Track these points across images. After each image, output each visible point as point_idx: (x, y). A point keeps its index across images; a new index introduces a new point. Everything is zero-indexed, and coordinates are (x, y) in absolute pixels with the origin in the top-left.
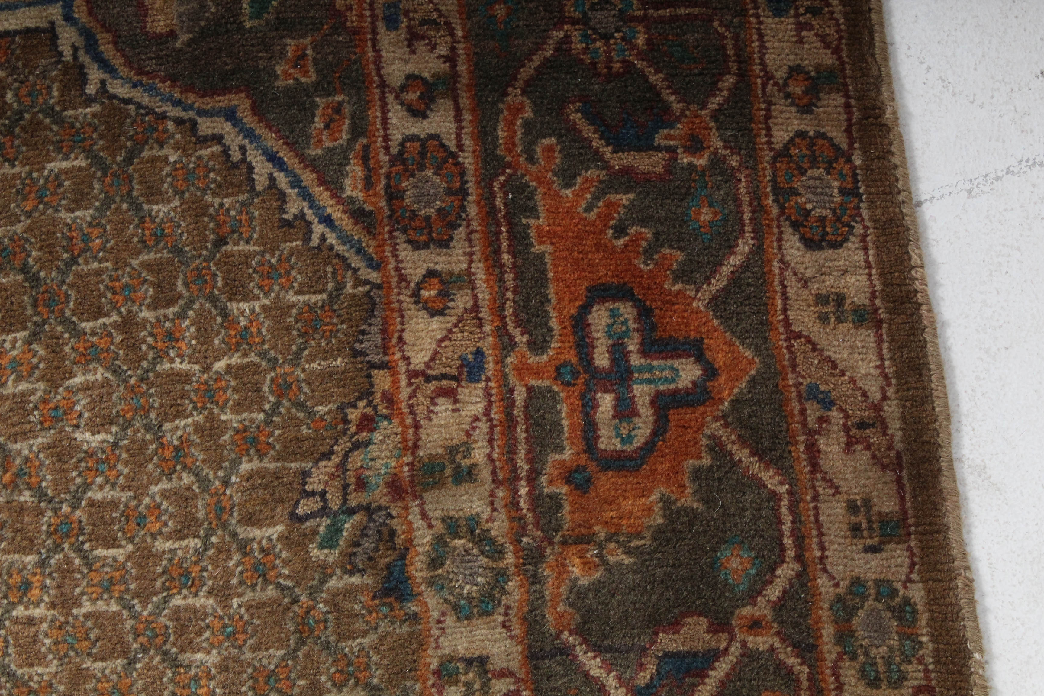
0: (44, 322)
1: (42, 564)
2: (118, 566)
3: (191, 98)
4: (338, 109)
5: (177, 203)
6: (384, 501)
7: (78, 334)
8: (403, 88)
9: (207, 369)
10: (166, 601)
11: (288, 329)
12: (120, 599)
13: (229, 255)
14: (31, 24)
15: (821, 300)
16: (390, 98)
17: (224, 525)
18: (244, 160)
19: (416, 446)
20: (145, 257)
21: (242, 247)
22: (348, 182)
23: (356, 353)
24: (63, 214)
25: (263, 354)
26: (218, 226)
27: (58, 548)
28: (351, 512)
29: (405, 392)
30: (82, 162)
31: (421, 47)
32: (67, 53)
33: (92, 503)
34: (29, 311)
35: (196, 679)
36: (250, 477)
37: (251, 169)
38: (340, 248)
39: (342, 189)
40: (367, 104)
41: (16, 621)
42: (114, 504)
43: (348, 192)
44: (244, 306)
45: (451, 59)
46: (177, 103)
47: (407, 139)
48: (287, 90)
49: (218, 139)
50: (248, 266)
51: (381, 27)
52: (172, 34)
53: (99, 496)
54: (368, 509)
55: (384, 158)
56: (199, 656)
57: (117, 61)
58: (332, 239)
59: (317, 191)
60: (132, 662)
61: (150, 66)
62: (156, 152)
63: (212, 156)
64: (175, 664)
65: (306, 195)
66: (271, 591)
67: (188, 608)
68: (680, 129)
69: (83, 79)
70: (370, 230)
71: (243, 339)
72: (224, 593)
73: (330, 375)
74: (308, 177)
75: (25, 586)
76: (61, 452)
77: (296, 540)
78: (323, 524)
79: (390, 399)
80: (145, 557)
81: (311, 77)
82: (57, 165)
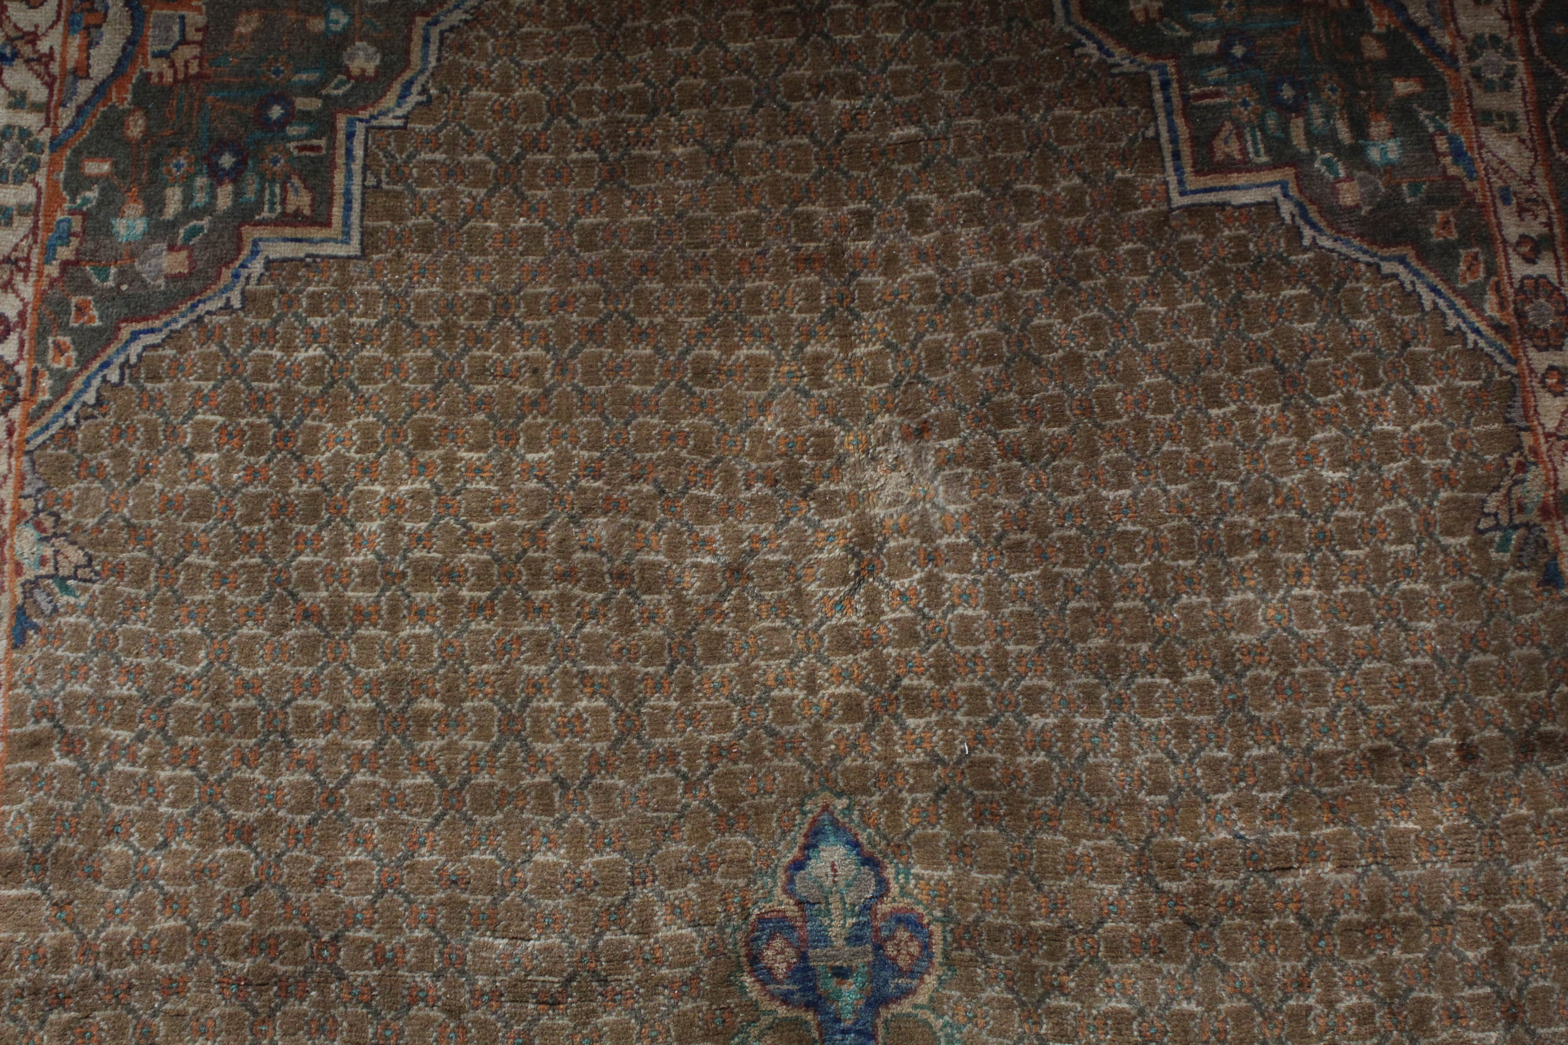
0: (1291, 397)
1: (1309, 560)
2: (1359, 562)
3: (1375, 249)
4: (1475, 257)
5: (1372, 318)
6: (1538, 520)
7: (1317, 405)
8: (1519, 244)
9: (1407, 429)
10: (1396, 585)
11: (1459, 403)
12: (1364, 585)
13: (1413, 353)
14: (1261, 199)
16: (1510, 250)
17: (1431, 535)
18: (1414, 291)
19: (1556, 484)
20: (1355, 354)
21: (1420, 348)
22: (1487, 306)
23: (1507, 421)
24: (1295, 325)
25: (1443, 420)
26: (1403, 333)
27: (1318, 549)
28: (1516, 527)
29: (1544, 448)
30: (1305, 291)
31: (1528, 216)
32: (1288, 219)
33: (1338, 519)
34: (1280, 390)
35: (1422, 640)
36: (1447, 502)
37: (1420, 297)
38: (1487, 349)
39: (1483, 310)
40: (1494, 255)
41: (1295, 598)
42: (1353, 520)
43: (1489, 313)
44: (1427, 388)
45: (1549, 224)
46: (1365, 252)
47: (1524, 278)
48: (1439, 245)
49: (1395, 276)
50: (1426, 360)
51: (1499, 202)
52: (1358, 207)
53: (1343, 514)
54: (1526, 525)
55: (1510, 291)
56: (1422, 623)
57: (1322, 224)
58: (1482, 343)
59: (1466, 311)
60: (1376, 628)
61: (1345, 227)
62: (1354, 284)
63: (1393, 288)
64: (1406, 629)
65: (1459, 314)
66: (1466, 581)
67: (1412, 591)
69: (1300, 236)
70: (1509, 338)
71: (1429, 410)
72: (1435, 581)
73: (1491, 435)
74: (1460, 303)
75: (1299, 574)
76: (1313, 484)
77: (1480, 546)
78: (1497, 536)
79: (1535, 451)
80: (1378, 556)
81: (1454, 236)
82: (1288, 293)
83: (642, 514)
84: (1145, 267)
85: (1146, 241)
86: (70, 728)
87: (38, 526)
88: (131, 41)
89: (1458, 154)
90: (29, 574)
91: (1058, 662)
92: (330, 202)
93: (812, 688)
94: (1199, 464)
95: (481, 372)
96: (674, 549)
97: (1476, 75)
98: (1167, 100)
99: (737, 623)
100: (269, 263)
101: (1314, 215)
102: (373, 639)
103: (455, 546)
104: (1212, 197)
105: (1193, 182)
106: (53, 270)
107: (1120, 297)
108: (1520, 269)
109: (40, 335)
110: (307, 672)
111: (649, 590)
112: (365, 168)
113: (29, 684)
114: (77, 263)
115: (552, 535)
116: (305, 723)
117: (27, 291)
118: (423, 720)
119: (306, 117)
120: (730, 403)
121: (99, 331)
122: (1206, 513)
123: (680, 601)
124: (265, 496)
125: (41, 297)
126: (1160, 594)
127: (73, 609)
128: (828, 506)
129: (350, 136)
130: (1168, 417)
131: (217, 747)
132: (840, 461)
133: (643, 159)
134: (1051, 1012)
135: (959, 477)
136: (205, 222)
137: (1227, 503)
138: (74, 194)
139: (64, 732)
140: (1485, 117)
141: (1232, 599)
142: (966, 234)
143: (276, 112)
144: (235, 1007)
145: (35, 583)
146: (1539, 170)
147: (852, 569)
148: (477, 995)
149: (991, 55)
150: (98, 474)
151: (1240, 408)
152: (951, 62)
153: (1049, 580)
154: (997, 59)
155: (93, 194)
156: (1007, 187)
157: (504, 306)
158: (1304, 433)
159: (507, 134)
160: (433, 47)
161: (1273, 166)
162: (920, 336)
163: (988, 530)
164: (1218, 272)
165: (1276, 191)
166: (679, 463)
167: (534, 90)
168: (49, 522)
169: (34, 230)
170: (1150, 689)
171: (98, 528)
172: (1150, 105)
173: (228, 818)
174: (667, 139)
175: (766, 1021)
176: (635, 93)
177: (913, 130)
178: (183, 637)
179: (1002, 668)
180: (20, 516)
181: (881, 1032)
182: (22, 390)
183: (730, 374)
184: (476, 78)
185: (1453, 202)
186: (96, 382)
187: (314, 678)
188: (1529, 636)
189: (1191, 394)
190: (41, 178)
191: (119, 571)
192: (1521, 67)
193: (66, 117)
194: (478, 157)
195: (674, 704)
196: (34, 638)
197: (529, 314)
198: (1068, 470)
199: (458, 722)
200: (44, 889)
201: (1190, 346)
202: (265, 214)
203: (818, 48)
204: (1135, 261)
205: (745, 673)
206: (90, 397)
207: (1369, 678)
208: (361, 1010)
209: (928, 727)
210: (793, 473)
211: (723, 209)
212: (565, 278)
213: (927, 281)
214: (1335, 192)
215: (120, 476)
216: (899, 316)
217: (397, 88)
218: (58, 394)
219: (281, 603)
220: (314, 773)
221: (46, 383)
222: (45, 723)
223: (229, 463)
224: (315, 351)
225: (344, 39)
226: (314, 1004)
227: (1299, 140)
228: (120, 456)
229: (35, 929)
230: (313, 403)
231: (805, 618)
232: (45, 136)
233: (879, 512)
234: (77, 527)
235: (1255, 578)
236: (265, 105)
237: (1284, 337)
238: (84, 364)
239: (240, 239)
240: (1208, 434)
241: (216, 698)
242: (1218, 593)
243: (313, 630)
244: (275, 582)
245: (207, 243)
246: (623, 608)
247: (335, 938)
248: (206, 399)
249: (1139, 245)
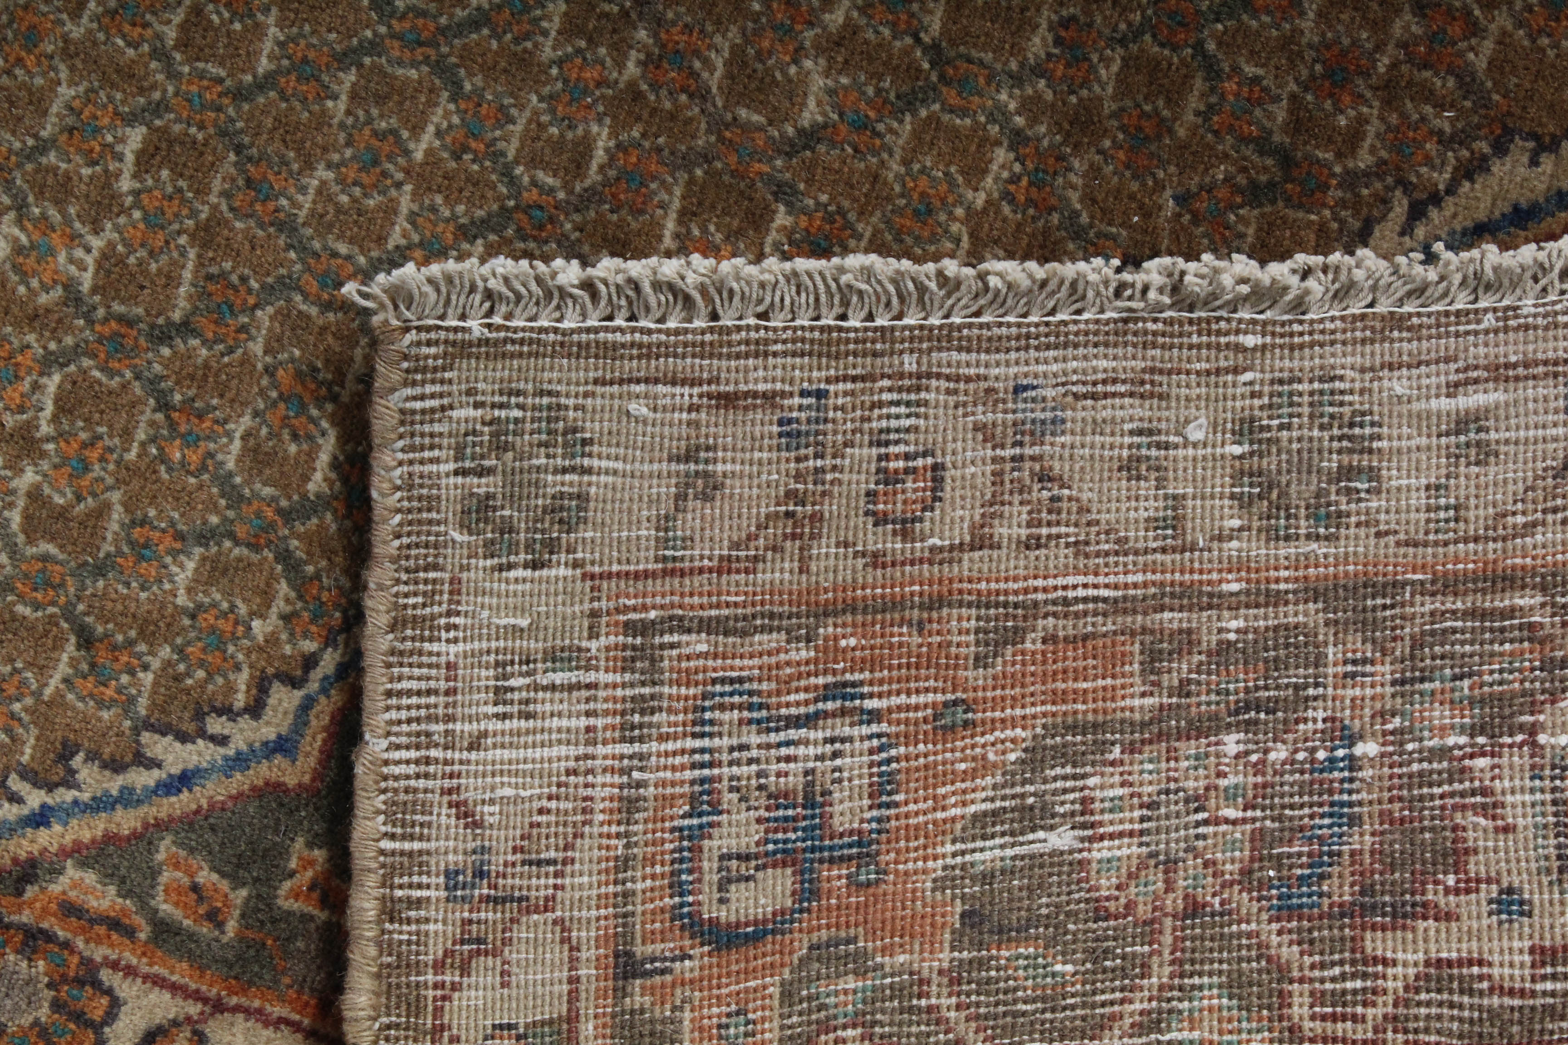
84: (534, 162)
85: (591, 196)
107: (489, 70)
130: (171, 34)
149: (1213, 72)
151: (115, 196)
154: (1199, 83)
201: (309, 166)
204: (559, 145)
240: (89, 97)
249: (593, 174)
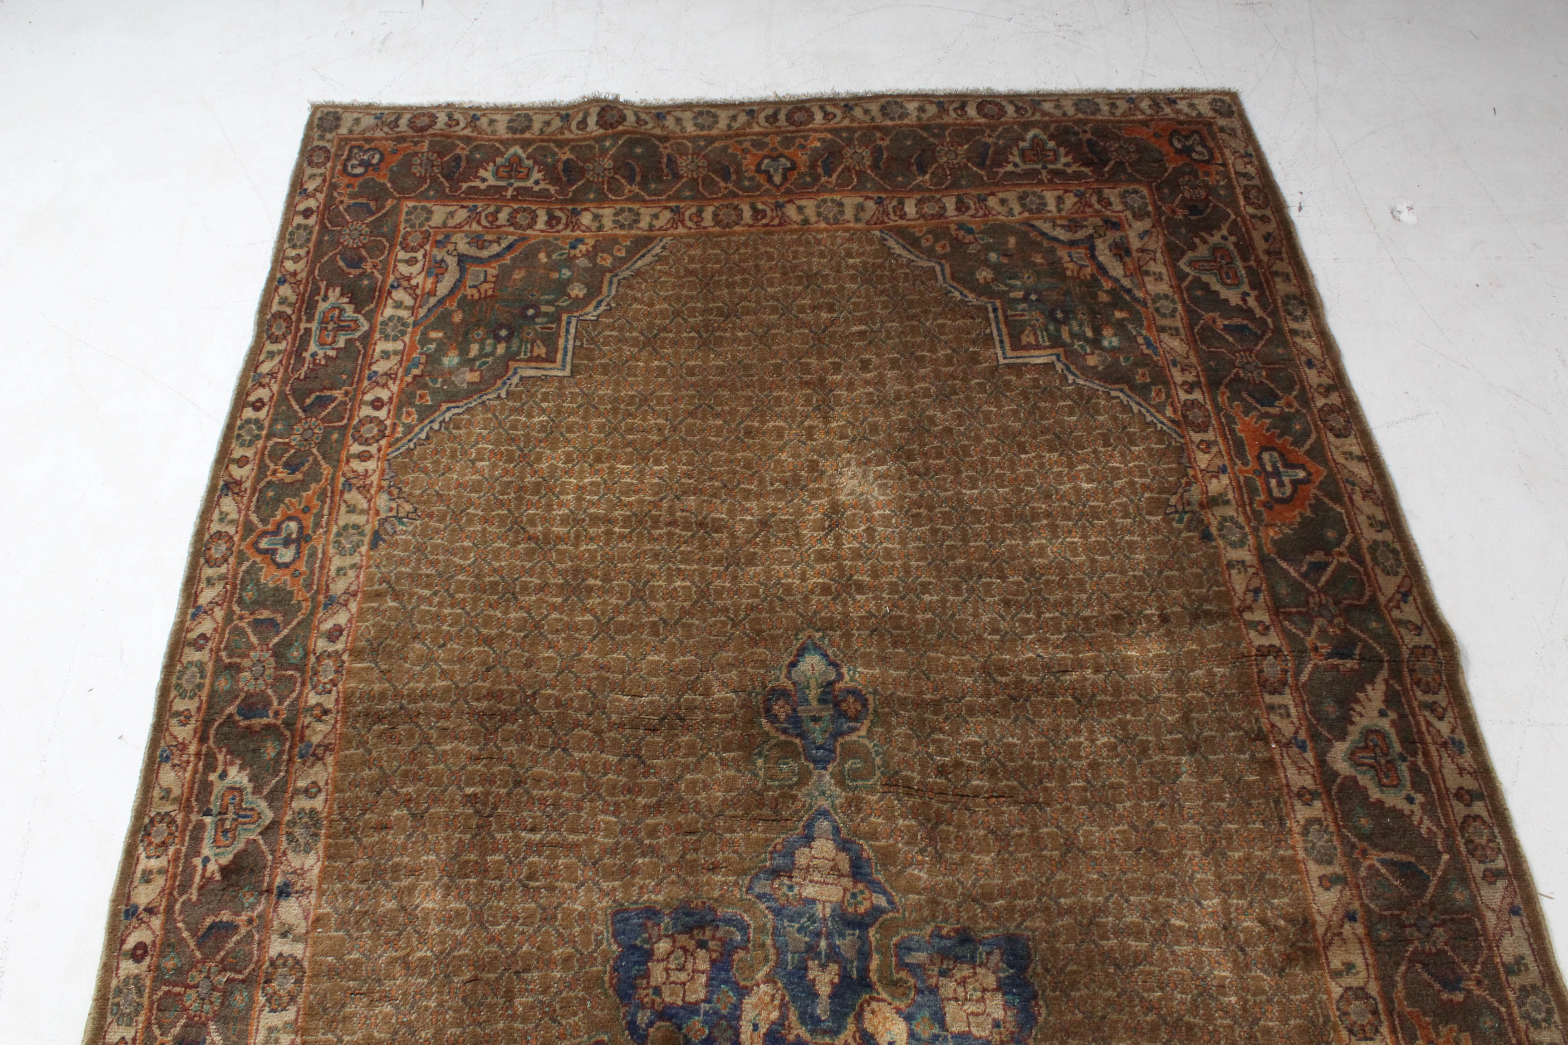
0: (1064, 450)
1: (1075, 525)
2: (1102, 527)
3: (1107, 385)
4: (1160, 390)
5: (1106, 416)
6: (1198, 510)
7: (1078, 454)
8: (1182, 385)
9: (1126, 466)
10: (1123, 538)
11: (1153, 455)
12: (1105, 537)
13: (1128, 432)
14: (1046, 362)
15: (1344, 453)
16: (1178, 388)
17: (1141, 515)
18: (1128, 404)
19: (1207, 493)
20: (1098, 432)
21: (1132, 430)
22: (1167, 412)
23: (1180, 463)
24: (1066, 418)
25: (1145, 462)
26: (1123, 423)
27: (1080, 520)
28: (1186, 513)
29: (1200, 476)
30: (1070, 403)
31: (1186, 373)
32: (1060, 371)
33: (1090, 506)
34: (1058, 447)
35: (1137, 564)
36: (1149, 499)
37: (1131, 407)
38: (1168, 431)
39: (1165, 413)
40: (1169, 389)
41: (1068, 543)
42: (1099, 507)
43: (1168, 415)
44: (1136, 448)
45: (1198, 376)
46: (1102, 386)
47: (1186, 400)
48: (1141, 384)
49: (1118, 397)
50: (1136, 436)
51: (1171, 366)
52: (1097, 366)
53: (1093, 504)
54: (1192, 512)
55: (1179, 406)
56: (1137, 556)
57: (1078, 374)
58: (1165, 428)
59: (1156, 414)
60: (1112, 558)
61: (1090, 375)
62: (1096, 401)
63: (1117, 403)
64: (1128, 558)
65: (1152, 415)
66: (1161, 537)
67: (1131, 541)
68: (1283, 401)
69: (1066, 379)
70: (1179, 426)
71: (1138, 458)
72: (1144, 537)
73: (1170, 469)
74: (1153, 410)
75: (1070, 532)
76: (1077, 490)
77: (1167, 520)
78: (1177, 516)
79: (1195, 477)
80: (1112, 524)
81: (1148, 380)
82: (1062, 403)
83: (714, 496)
84: (985, 391)
85: (986, 379)
86: (397, 588)
87: (390, 493)
88: (459, 280)
89: (1149, 344)
90: (383, 515)
91: (938, 569)
92: (556, 351)
93: (803, 578)
94: (1015, 479)
95: (631, 430)
96: (731, 512)
97: (1157, 310)
98: (996, 317)
99: (763, 548)
100: (522, 378)
101: (1072, 368)
102: (565, 551)
103: (613, 507)
104: (1020, 361)
105: (1010, 353)
106: (409, 379)
107: (972, 404)
108: (1183, 396)
109: (399, 408)
110: (528, 565)
111: (716, 532)
112: (575, 338)
113: (377, 566)
114: (421, 376)
115: (665, 504)
116: (525, 588)
117: (395, 388)
118: (590, 589)
119: (546, 314)
120: (763, 446)
121: (431, 406)
122: (1019, 502)
123: (733, 536)
124: (511, 482)
125: (402, 391)
126: (995, 539)
127: (405, 532)
128: (814, 495)
129: (569, 323)
130: (998, 458)
131: (476, 600)
132: (823, 473)
133: (721, 337)
134: (934, 741)
135: (885, 484)
136: (490, 360)
137: (1030, 498)
138: (423, 346)
139: (394, 590)
140: (1162, 329)
141: (1033, 543)
142: (890, 374)
143: (531, 312)
144: (477, 726)
145: (386, 519)
146: (1191, 353)
147: (827, 523)
148: (612, 726)
149: (905, 296)
150: (425, 471)
151: (1037, 455)
152: (884, 298)
153: (934, 531)
154: (908, 298)
155: (433, 346)
156: (912, 353)
157: (645, 400)
158: (1071, 466)
159: (650, 326)
160: (614, 287)
161: (1052, 347)
162: (865, 419)
163: (902, 507)
164: (1025, 395)
165: (1054, 358)
166: (735, 473)
167: (666, 306)
168: (395, 492)
169: (401, 362)
170: (989, 585)
171: (421, 495)
172: (987, 319)
173: (479, 633)
174: (734, 329)
175: (773, 742)
176: (719, 308)
177: (863, 327)
178: (463, 547)
179: (908, 572)
180: (380, 488)
181: (838, 750)
182: (387, 432)
183: (764, 433)
184: (635, 299)
185: (1147, 365)
186: (427, 429)
187: (532, 568)
188: (1195, 563)
189: (1011, 448)
190: (407, 339)
191: (431, 516)
192: (1179, 307)
193: (422, 312)
194: (635, 334)
195: (727, 585)
196: (382, 545)
197: (658, 404)
198: (945, 479)
199: (609, 591)
200: (376, 663)
201: (1010, 426)
202: (522, 356)
203: (814, 291)
204: (980, 388)
205: (767, 572)
206: (423, 436)
207: (1109, 581)
208: (546, 730)
209: (867, 600)
210: (796, 479)
211: (763, 360)
212: (678, 388)
213: (870, 394)
214: (1085, 360)
215: (435, 471)
216: (854, 409)
217: (594, 303)
218: (405, 435)
219: (517, 533)
220: (529, 613)
221: (400, 429)
222: (384, 585)
223: (494, 466)
224: (544, 418)
225: (569, 281)
226: (520, 726)
227: (1065, 336)
228: (437, 463)
229: (370, 682)
230: (541, 441)
231: (801, 546)
232: (411, 320)
233: (842, 498)
234: (410, 494)
235: (1047, 533)
236: (526, 308)
237: (1061, 423)
238: (421, 420)
239: (507, 367)
240: (1020, 466)
241: (478, 576)
242: (1026, 540)
243: (533, 545)
244: (515, 522)
245: (490, 369)
246: (702, 540)
247: (534, 694)
248: (483, 438)
249: (982, 381)
